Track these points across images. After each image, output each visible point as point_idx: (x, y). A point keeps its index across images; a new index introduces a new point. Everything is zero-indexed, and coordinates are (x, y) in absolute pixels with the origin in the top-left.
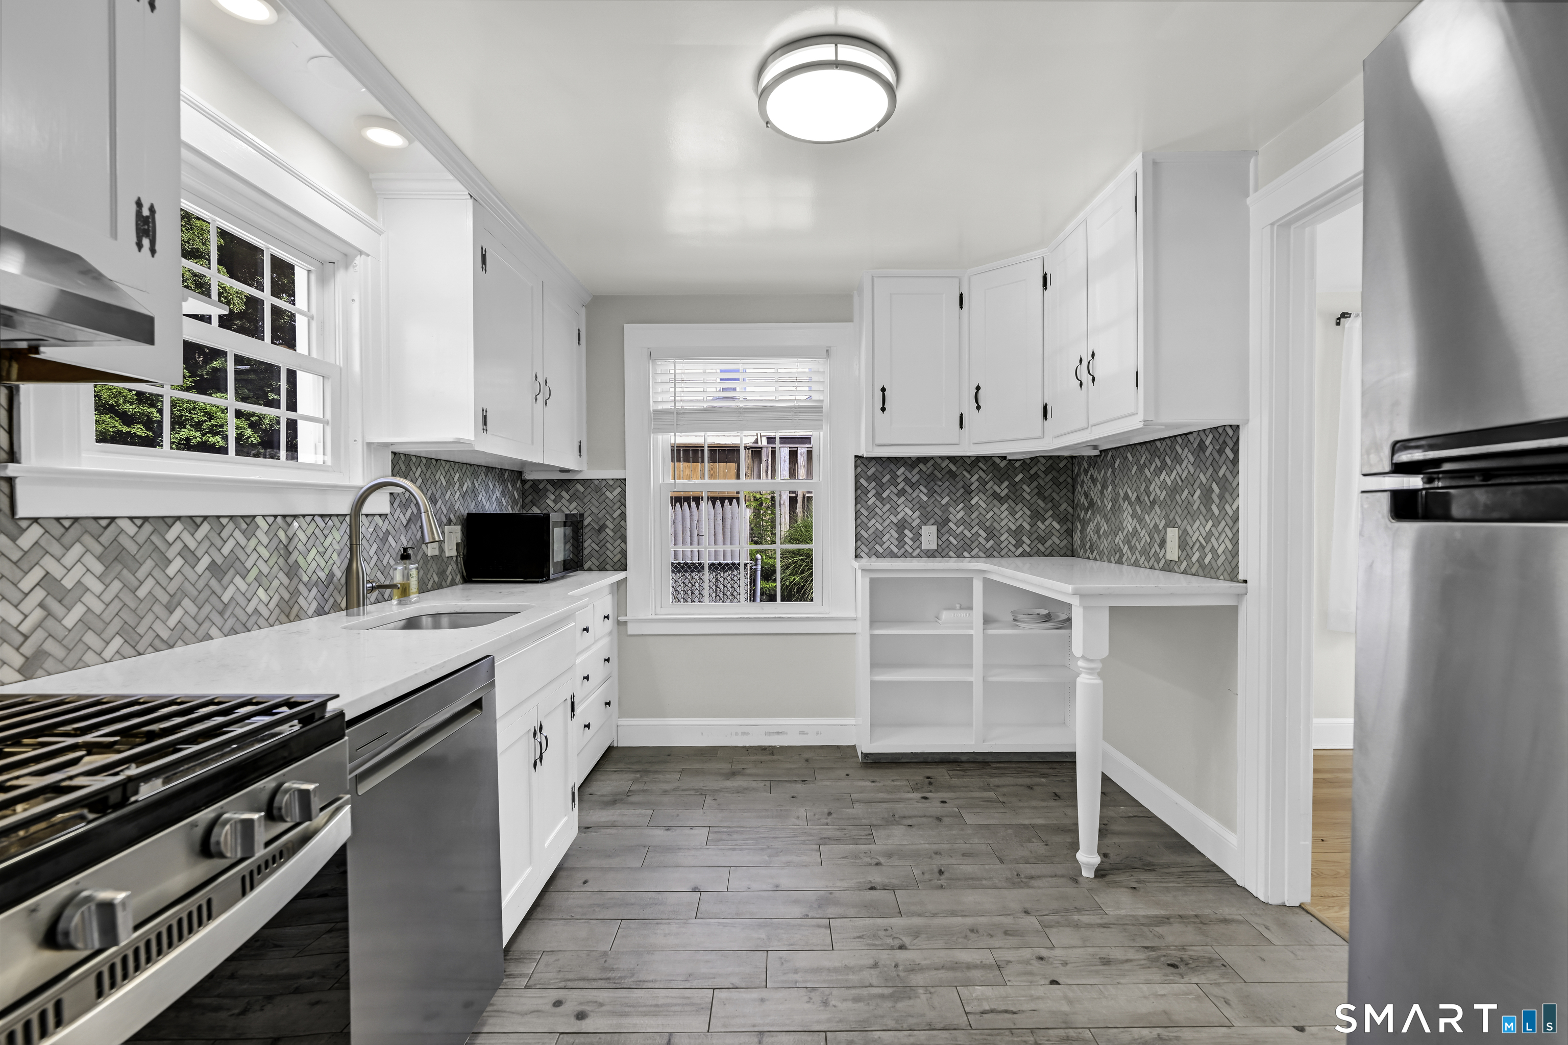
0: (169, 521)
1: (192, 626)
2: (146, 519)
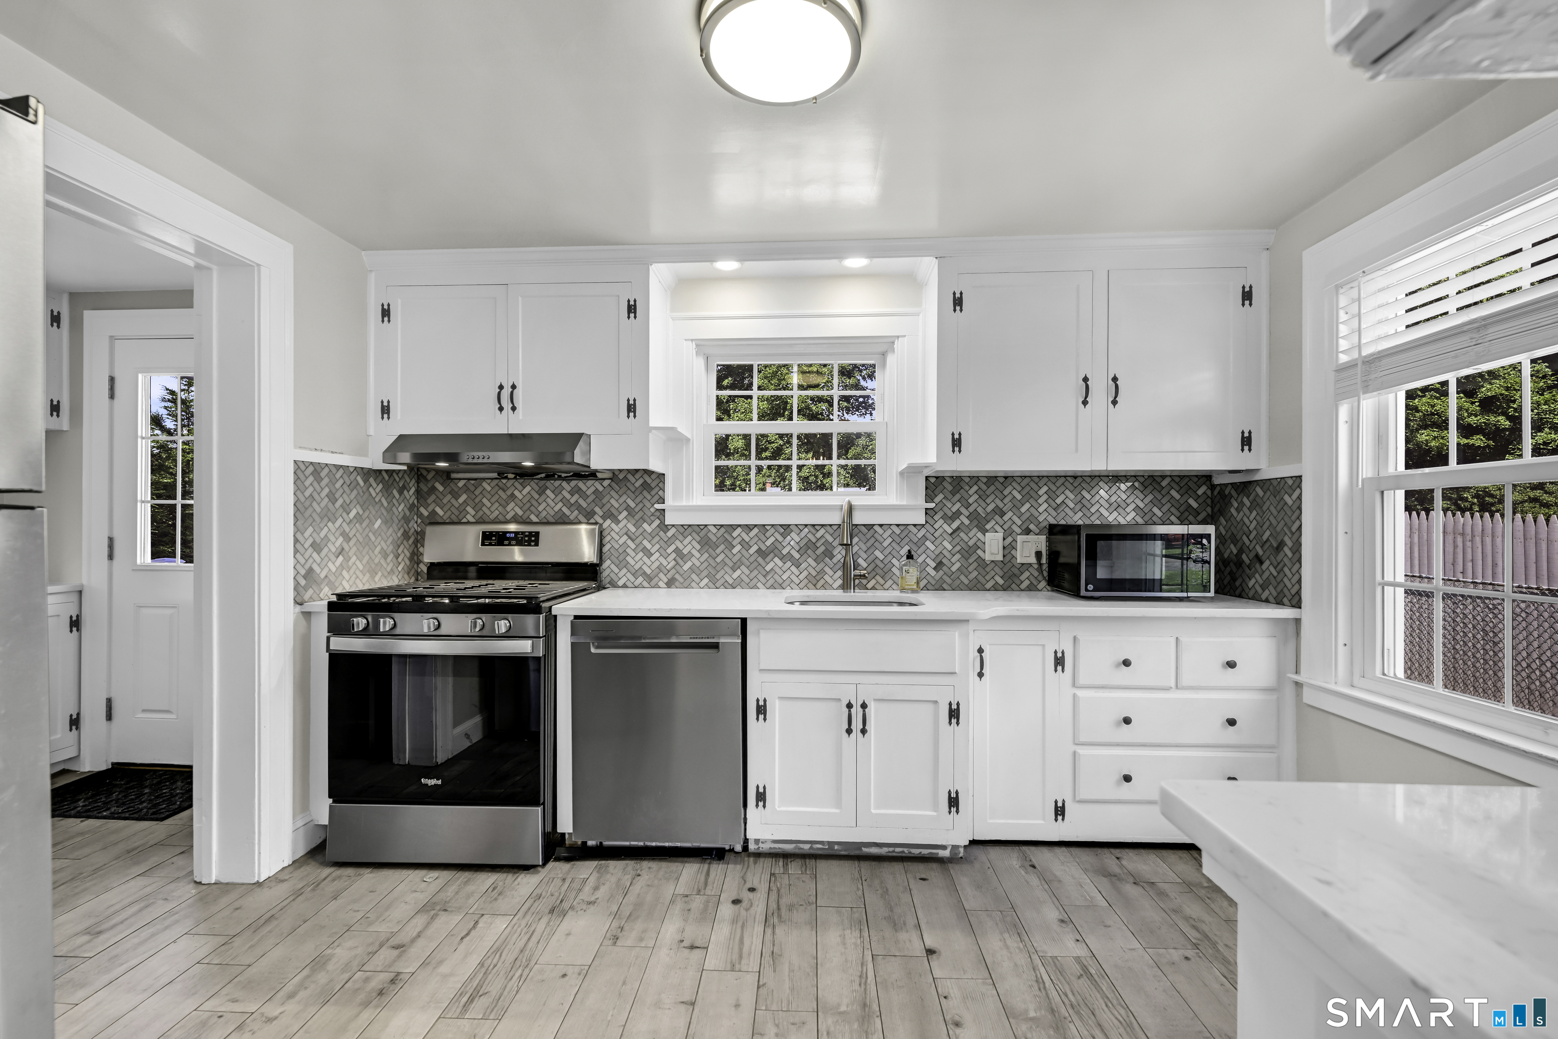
0: (735, 527)
1: (747, 580)
2: (722, 526)
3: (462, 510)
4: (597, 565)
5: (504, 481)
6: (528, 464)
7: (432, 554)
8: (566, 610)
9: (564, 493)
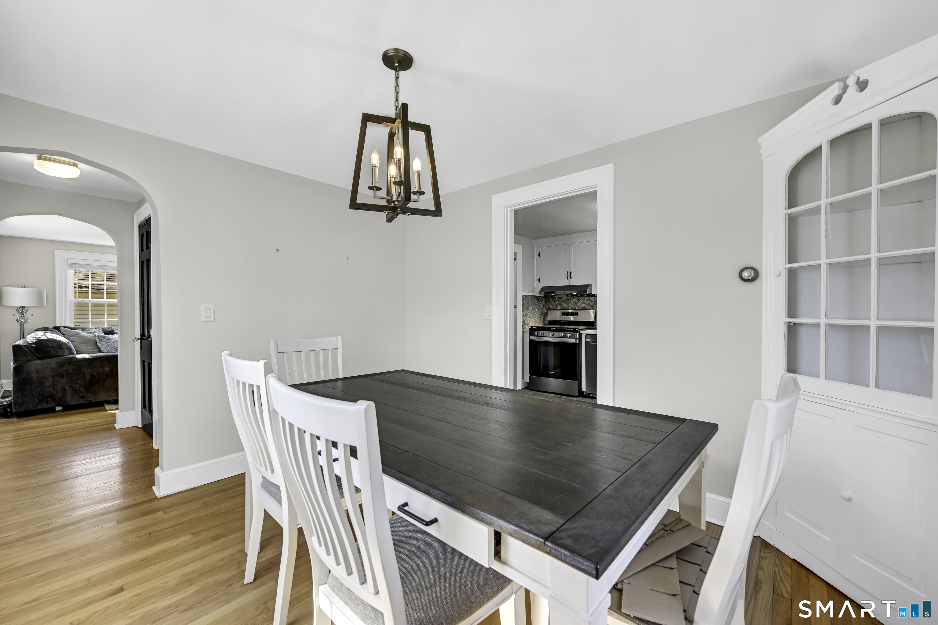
3: (557, 306)
4: (594, 322)
5: (568, 298)
6: (575, 294)
7: (549, 319)
8: (584, 333)
9: (585, 301)
